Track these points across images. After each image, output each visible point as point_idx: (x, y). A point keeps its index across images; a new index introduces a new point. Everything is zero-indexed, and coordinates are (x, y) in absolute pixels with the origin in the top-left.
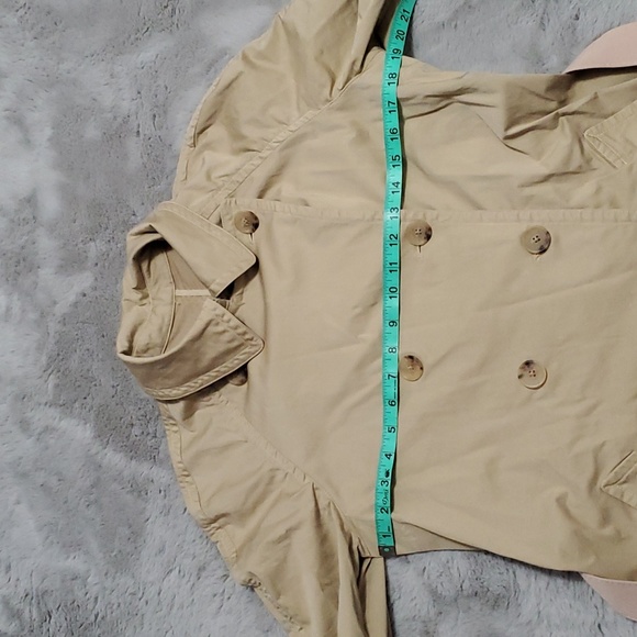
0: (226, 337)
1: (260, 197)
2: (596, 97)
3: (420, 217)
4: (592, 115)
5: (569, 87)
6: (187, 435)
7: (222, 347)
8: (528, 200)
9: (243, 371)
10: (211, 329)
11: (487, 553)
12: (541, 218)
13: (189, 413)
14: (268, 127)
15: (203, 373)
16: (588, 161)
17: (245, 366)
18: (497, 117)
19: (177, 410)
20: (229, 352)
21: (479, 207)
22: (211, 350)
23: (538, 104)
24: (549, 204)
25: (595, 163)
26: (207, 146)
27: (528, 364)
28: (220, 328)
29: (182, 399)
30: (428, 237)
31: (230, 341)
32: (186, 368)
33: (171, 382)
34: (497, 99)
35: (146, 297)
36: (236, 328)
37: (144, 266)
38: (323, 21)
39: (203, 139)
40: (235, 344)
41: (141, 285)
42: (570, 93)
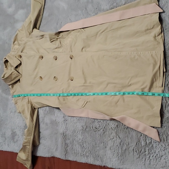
0: (15, 74)
1: (22, 52)
2: (63, 35)
3: (41, 55)
4: (62, 38)
5: (59, 34)
6: (13, 91)
7: (15, 76)
8: (54, 52)
9: (19, 80)
10: (13, 73)
11: (51, 106)
12: (56, 54)
13: (12, 87)
14: (22, 41)
15: (13, 80)
16: (62, 45)
17: (19, 79)
18: (48, 39)
19: (10, 86)
20: (16, 77)
21: (49, 53)
22: (13, 77)
23: (54, 37)
24: (57, 52)
25: (63, 46)
26: (15, 45)
27: (55, 77)
28: (14, 73)
29: (11, 84)
30: (43, 58)
31: (16, 75)
32: (10, 80)
33: (8, 82)
34: (48, 36)
35: (7, 69)
36: (17, 73)
37: (6, 64)
38: (27, 25)
39: (14, 43)
40: (17, 76)
41: (6, 67)
42: (59, 35)
